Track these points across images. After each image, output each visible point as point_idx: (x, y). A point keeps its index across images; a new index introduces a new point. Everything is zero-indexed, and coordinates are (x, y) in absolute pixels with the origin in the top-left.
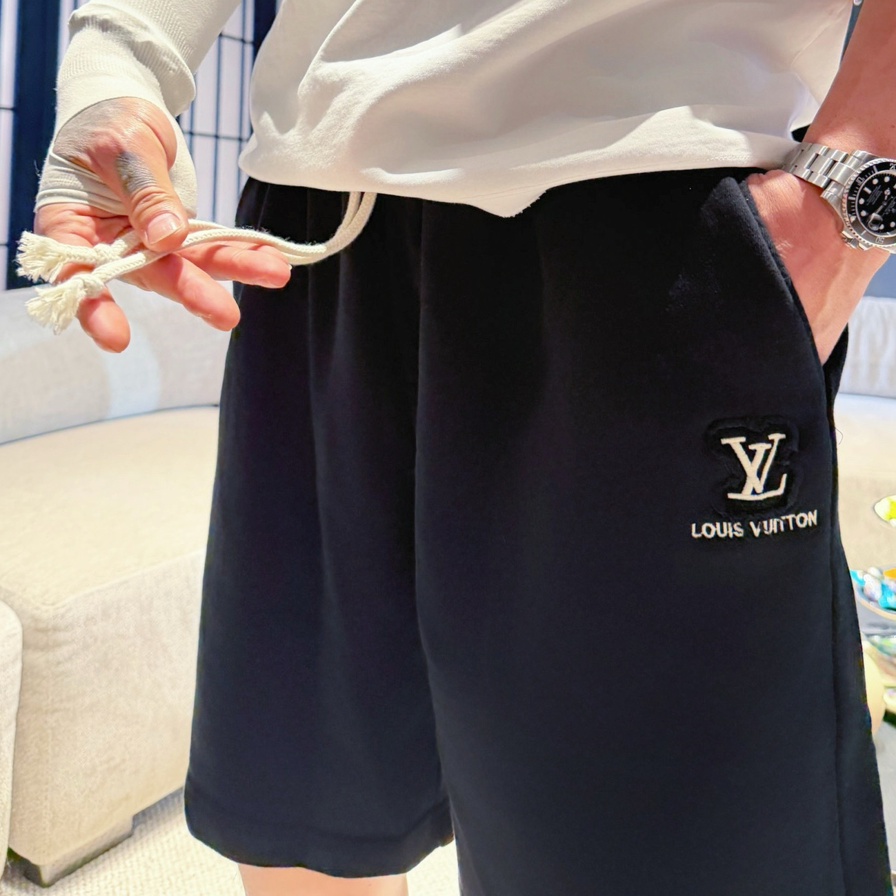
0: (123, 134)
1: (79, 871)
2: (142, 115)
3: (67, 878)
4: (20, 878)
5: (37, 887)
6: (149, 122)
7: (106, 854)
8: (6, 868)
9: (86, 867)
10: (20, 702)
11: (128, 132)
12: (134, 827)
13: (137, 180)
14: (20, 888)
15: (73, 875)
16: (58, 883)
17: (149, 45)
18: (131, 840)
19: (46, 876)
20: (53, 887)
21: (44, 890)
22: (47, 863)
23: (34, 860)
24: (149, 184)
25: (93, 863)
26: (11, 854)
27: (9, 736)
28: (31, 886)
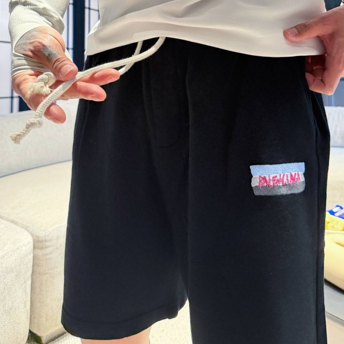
2: (49, 33)
3: (52, 342)
4: (34, 341)
6: (51, 35)
8: (28, 337)
19: (44, 341)
26: (30, 332)
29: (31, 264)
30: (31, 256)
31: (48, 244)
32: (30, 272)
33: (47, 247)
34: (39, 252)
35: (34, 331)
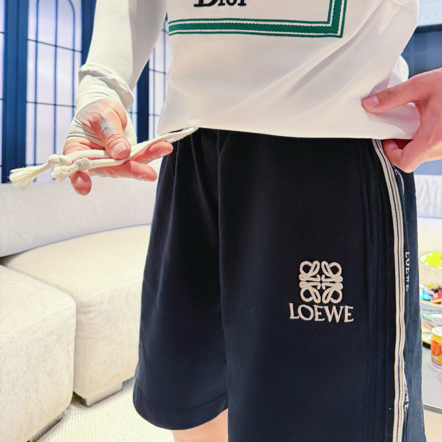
0: (103, 112)
1: (101, 402)
2: (112, 106)
3: (97, 404)
4: (79, 403)
5: (85, 407)
6: (114, 108)
7: (112, 397)
8: (73, 398)
9: (104, 401)
10: (76, 334)
11: (105, 112)
12: (123, 387)
13: (108, 129)
14: (79, 407)
15: (99, 403)
16: (93, 406)
17: (114, 80)
18: (122, 392)
19: (88, 403)
20: (91, 407)
21: (88, 408)
22: (89, 398)
23: (83, 396)
24: (113, 131)
25: (107, 399)
26: (74, 394)
27: (72, 346)
28: (83, 407)
29: (74, 328)
30: (74, 320)
31: (91, 309)
32: (73, 336)
33: (90, 312)
34: (83, 317)
35: (79, 393)
